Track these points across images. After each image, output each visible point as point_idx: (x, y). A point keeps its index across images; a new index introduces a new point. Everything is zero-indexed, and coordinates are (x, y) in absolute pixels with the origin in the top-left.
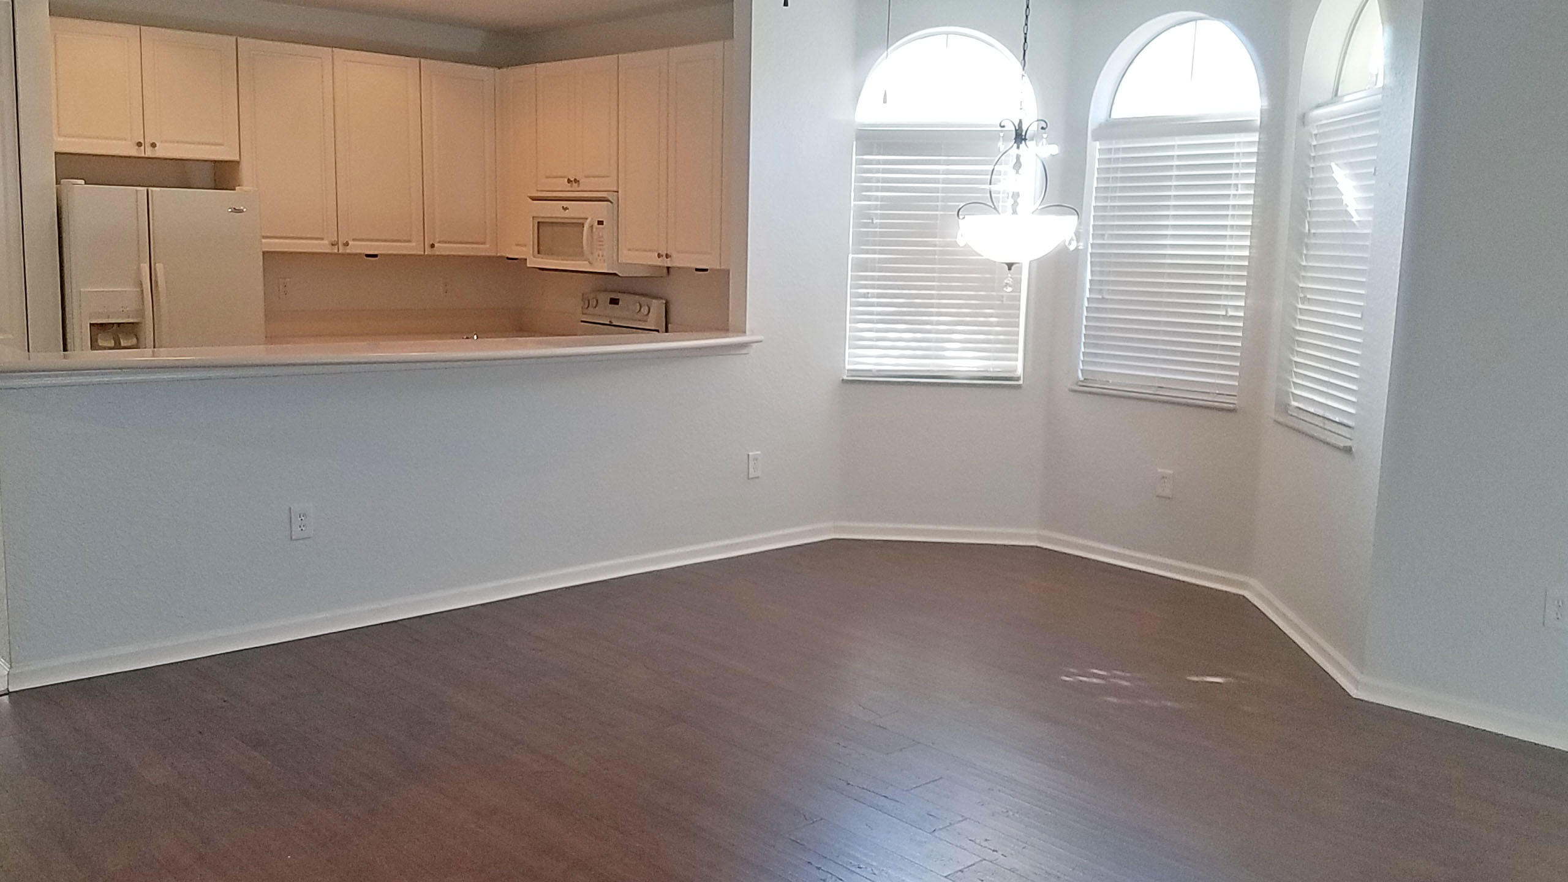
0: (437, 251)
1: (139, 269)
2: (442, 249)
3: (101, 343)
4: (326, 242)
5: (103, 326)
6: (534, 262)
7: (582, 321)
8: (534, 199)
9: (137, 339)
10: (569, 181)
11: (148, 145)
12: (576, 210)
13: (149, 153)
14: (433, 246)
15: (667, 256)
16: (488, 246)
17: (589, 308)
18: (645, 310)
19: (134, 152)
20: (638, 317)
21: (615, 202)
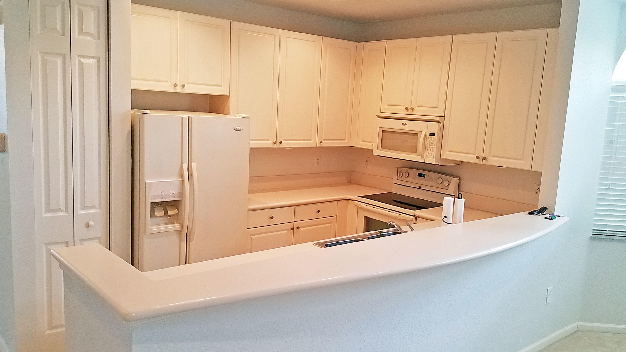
0: (323, 145)
1: (182, 167)
2: (326, 144)
3: (157, 214)
4: (271, 142)
5: (157, 204)
6: (377, 152)
7: (395, 183)
8: (380, 117)
9: (178, 211)
10: (407, 108)
11: (180, 85)
12: (411, 126)
13: (180, 90)
14: (321, 142)
15: (484, 158)
16: (346, 141)
17: (402, 177)
18: (446, 183)
19: (172, 90)
20: (440, 186)
21: (442, 123)
